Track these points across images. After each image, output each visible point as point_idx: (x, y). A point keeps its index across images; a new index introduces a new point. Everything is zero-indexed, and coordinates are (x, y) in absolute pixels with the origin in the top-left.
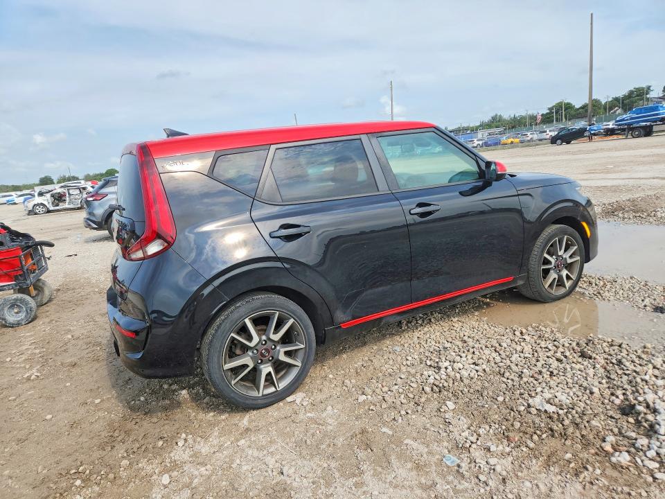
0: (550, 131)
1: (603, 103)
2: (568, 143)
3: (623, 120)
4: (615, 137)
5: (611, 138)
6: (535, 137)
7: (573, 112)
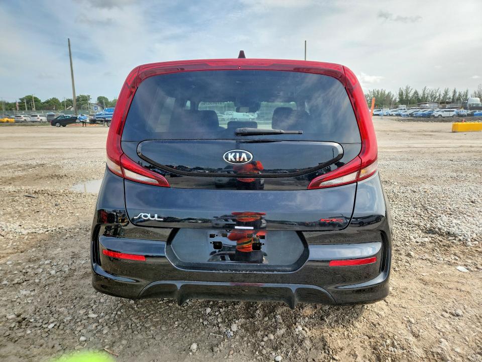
0: (40, 116)
1: (61, 101)
2: (64, 126)
3: (100, 115)
4: (97, 125)
5: (94, 125)
6: (28, 119)
7: (39, 105)
